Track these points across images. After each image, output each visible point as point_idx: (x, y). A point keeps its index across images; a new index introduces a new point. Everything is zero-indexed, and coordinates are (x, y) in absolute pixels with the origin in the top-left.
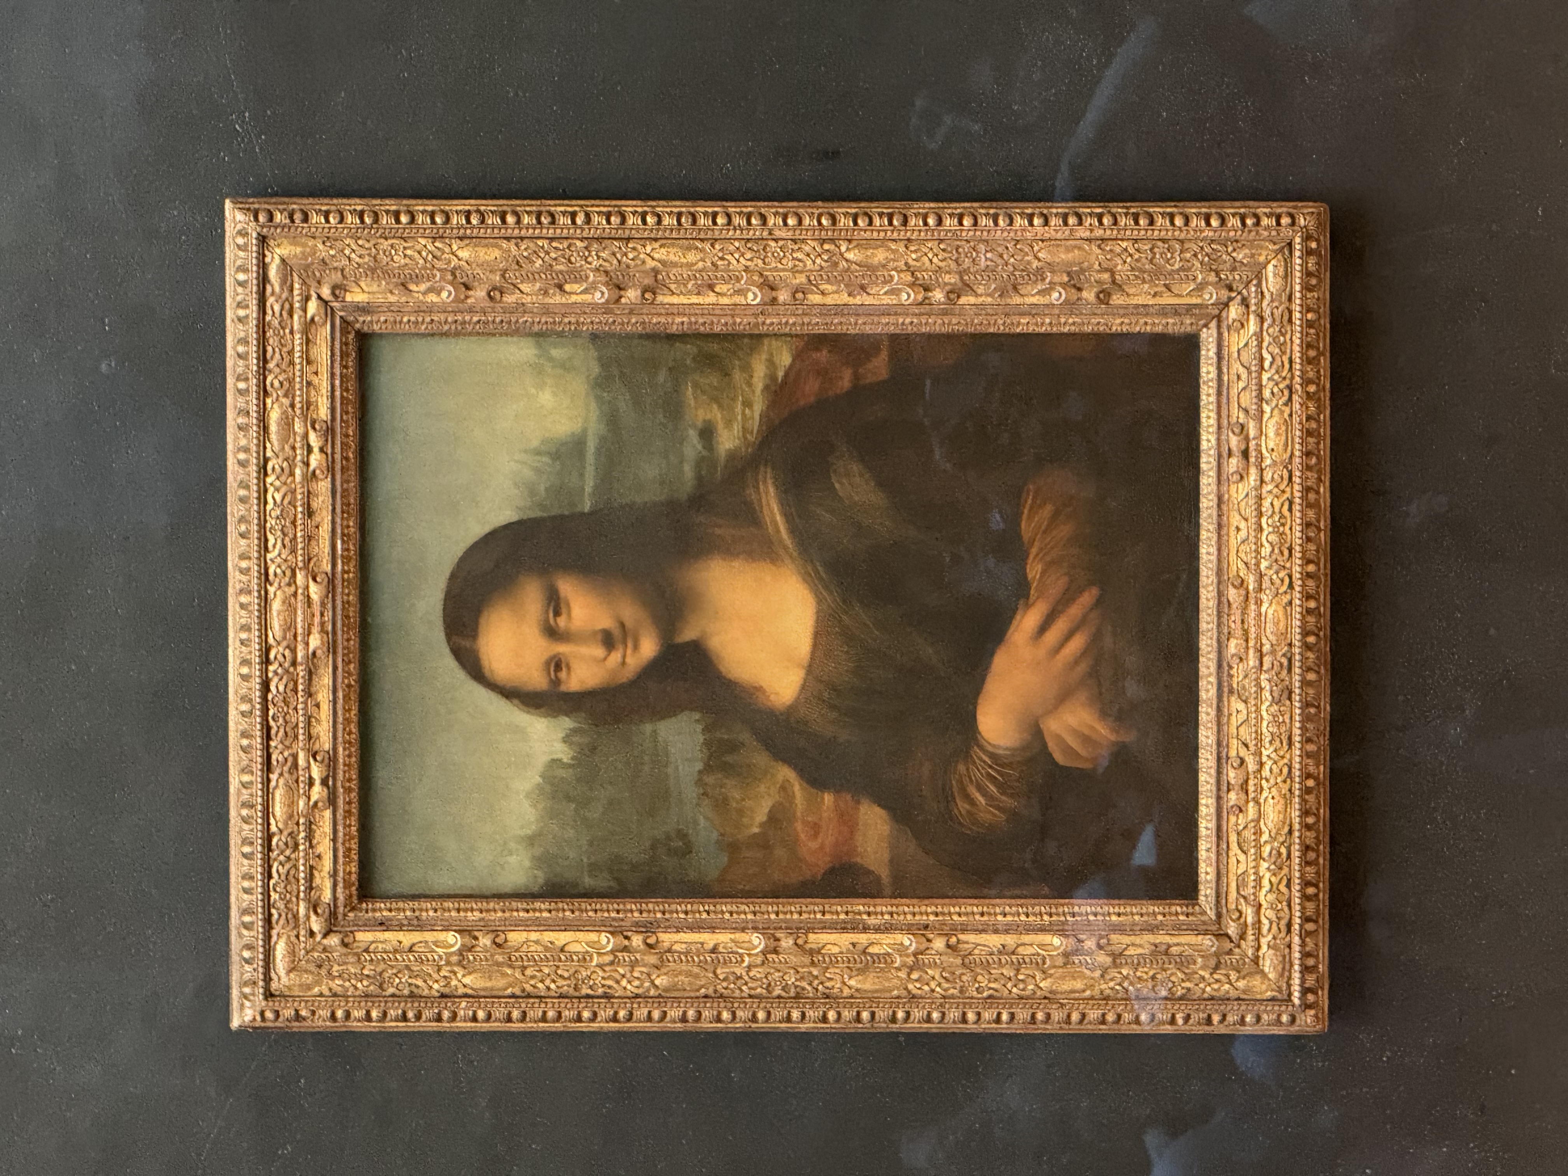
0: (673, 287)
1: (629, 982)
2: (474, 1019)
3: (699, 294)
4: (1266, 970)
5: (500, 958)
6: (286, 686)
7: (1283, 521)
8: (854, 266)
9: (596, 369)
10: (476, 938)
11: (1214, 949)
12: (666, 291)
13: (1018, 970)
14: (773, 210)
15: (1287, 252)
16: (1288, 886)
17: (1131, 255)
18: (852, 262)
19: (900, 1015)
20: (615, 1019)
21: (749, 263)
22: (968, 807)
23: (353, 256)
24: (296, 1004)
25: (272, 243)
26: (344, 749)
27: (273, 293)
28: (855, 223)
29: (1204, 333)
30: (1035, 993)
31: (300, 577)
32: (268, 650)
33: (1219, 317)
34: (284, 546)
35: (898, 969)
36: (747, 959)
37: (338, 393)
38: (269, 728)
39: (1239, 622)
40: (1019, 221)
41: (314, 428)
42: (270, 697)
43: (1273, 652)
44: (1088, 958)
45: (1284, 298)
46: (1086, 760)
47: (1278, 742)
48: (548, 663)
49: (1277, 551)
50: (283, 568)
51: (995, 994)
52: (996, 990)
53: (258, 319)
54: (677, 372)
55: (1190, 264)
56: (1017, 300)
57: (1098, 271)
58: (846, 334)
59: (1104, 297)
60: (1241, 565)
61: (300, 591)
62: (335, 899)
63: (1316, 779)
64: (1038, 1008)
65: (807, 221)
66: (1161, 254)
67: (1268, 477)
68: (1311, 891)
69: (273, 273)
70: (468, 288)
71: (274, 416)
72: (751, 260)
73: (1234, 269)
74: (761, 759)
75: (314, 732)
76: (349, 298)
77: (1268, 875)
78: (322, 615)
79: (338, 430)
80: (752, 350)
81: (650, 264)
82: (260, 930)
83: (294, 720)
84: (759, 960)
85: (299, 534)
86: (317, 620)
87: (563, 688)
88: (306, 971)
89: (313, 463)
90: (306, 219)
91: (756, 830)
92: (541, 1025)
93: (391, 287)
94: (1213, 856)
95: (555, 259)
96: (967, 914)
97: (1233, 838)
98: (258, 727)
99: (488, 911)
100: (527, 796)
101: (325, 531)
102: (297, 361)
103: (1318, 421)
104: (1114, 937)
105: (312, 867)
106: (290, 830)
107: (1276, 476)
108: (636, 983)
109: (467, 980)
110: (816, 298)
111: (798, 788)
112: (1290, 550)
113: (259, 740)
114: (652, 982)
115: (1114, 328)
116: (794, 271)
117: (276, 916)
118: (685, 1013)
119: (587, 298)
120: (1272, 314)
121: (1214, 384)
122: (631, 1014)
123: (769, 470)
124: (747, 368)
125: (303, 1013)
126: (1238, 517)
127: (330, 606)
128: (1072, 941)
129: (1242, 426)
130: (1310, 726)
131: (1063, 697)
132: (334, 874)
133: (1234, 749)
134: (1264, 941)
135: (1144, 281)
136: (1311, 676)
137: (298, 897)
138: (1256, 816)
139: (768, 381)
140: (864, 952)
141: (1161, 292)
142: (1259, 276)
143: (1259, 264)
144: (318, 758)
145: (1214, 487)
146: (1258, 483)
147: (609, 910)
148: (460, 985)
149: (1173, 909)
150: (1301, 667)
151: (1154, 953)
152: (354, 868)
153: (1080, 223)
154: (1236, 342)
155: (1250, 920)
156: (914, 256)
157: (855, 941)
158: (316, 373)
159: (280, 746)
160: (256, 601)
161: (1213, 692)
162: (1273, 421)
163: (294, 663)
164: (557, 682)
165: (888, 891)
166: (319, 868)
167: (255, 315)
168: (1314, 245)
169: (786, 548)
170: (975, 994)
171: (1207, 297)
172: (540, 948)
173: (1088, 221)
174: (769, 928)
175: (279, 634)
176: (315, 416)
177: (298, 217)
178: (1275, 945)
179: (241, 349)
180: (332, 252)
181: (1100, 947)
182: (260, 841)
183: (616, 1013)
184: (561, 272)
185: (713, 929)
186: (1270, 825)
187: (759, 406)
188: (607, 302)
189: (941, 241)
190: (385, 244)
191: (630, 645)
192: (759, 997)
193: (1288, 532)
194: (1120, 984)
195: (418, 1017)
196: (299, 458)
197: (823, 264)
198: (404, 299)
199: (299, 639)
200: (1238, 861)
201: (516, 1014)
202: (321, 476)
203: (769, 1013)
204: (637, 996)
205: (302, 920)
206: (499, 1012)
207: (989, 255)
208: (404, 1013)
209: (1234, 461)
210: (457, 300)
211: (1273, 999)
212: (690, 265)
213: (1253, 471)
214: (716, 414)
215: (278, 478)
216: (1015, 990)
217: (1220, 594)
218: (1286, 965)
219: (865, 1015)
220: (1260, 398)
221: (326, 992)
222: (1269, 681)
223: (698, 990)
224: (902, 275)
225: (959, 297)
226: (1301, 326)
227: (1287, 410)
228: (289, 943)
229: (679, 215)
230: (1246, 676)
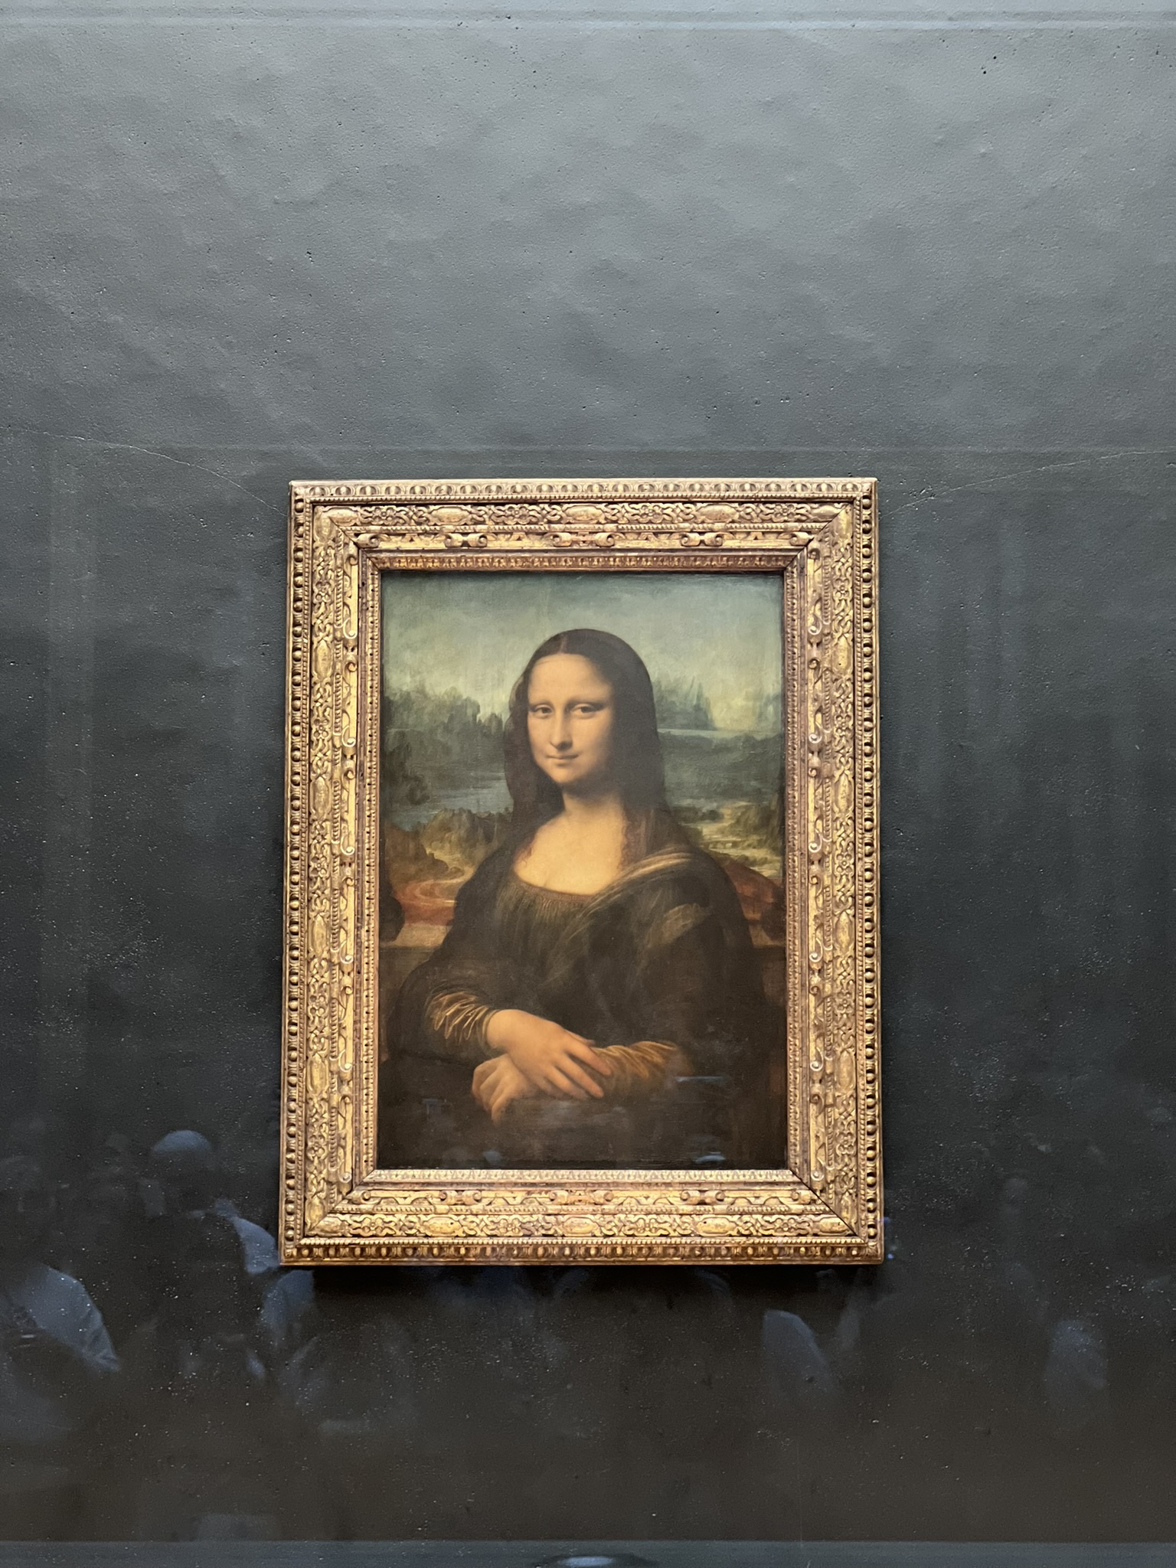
0: (820, 790)
1: (320, 759)
2: (295, 649)
3: (816, 808)
4: (326, 1219)
5: (338, 666)
6: (534, 516)
7: (653, 1230)
8: (836, 919)
9: (759, 737)
10: (353, 650)
11: (342, 1180)
12: (817, 785)
13: (327, 1038)
14: (875, 862)
15: (850, 1232)
16: (387, 1235)
17: (846, 1118)
18: (839, 918)
19: (296, 953)
20: (294, 749)
21: (838, 844)
22: (444, 1003)
23: (840, 564)
24: (308, 523)
25: (848, 508)
26: (488, 558)
27: (812, 508)
28: (867, 920)
29: (788, 1172)
30: (311, 1050)
31: (612, 526)
32: (558, 504)
33: (801, 1183)
34: (633, 515)
35: (329, 951)
36: (337, 842)
37: (742, 553)
38: (503, 505)
39: (580, 1198)
40: (868, 1038)
41: (718, 536)
42: (526, 505)
43: (558, 1223)
44: (336, 1088)
45: (816, 1231)
46: (478, 1087)
47: (494, 1227)
48: (548, 703)
49: (632, 1225)
50: (618, 515)
51: (310, 1022)
52: (313, 1021)
53: (795, 498)
54: (758, 794)
55: (839, 1161)
56: (812, 1037)
57: (834, 1095)
58: (785, 915)
59: (815, 1099)
60: (620, 1200)
61: (601, 526)
62: (381, 551)
63: (466, 1255)
64: (300, 1052)
65: (868, 885)
66: (847, 1141)
67: (686, 1219)
68: (384, 1251)
69: (826, 509)
70: (818, 644)
71: (726, 509)
72: (841, 844)
73: (836, 1193)
74: (480, 853)
75: (501, 536)
76: (810, 562)
77: (395, 1219)
78: (584, 542)
79: (716, 554)
80: (774, 849)
81: (837, 774)
82: (360, 498)
83: (509, 522)
84: (336, 851)
85: (642, 526)
86: (581, 538)
87: (530, 714)
88: (331, 532)
89: (692, 535)
90: (866, 532)
91: (428, 851)
92: (290, 697)
93: (819, 591)
94: (410, 1180)
95: (840, 706)
96: (368, 1001)
97: (422, 1194)
98: (505, 497)
99: (372, 660)
100: (454, 689)
101: (643, 544)
102: (765, 525)
103: (726, 1256)
104: (350, 1108)
105: (404, 535)
106: (430, 518)
107: (686, 1225)
108: (320, 764)
109: (323, 643)
110: (813, 892)
111: (459, 881)
112: (633, 1236)
113: (495, 497)
114: (320, 775)
115: (792, 1107)
116: (833, 876)
117: (369, 509)
118: (298, 799)
119: (812, 729)
120: (805, 1222)
121: (752, 1179)
122: (298, 761)
123: (687, 860)
124: (760, 845)
125: (301, 529)
126: (656, 1197)
127: (590, 547)
128: (348, 1077)
129: (721, 1200)
130: (504, 1250)
131: (523, 1071)
132: (398, 550)
133: (488, 1195)
134: (347, 1217)
135: (826, 1128)
136: (540, 1251)
137: (383, 525)
138: (439, 1211)
139: (751, 859)
140: (341, 927)
141: (819, 1142)
142: (832, 1212)
143: (841, 1212)
144: (482, 539)
145: (678, 1180)
146: (681, 1212)
147: (373, 744)
148: (320, 638)
149: (371, 1151)
150: (547, 1244)
151: (340, 1138)
152: (403, 564)
153: (868, 1082)
154: (783, 1194)
155: (362, 1207)
156: (844, 962)
157: (349, 920)
158: (756, 539)
159: (491, 512)
160: (595, 495)
161: (530, 1180)
162: (727, 1223)
163: (550, 522)
164: (534, 709)
165: (384, 945)
166: (404, 540)
167: (797, 495)
168: (854, 1252)
169: (632, 872)
170: (310, 1007)
171: (816, 1174)
172: (345, 696)
173: (869, 1087)
174: (358, 859)
175: (570, 511)
176: (725, 537)
177: (867, 526)
178: (345, 1226)
179: (773, 486)
180: (842, 550)
181: (344, 1097)
182: (423, 498)
183: (298, 749)
184: (830, 710)
185: (359, 818)
186: (432, 1222)
187: (734, 853)
188: (809, 743)
189: (855, 982)
190: (849, 587)
191: (562, 761)
192: (309, 851)
193: (645, 1234)
194: (317, 1112)
195: (297, 610)
196: (696, 526)
197: (838, 898)
198: (809, 600)
199: (568, 526)
200: (405, 1198)
201: (298, 678)
202: (683, 541)
203: (297, 859)
204: (310, 764)
205: (367, 528)
206: (299, 666)
207: (845, 1016)
208: (300, 600)
209: (697, 1194)
210: (810, 637)
211: (305, 1224)
212: (836, 802)
213: (689, 1209)
214: (726, 823)
215: (682, 511)
216: (313, 1035)
217: (600, 1184)
218: (332, 1234)
219: (295, 928)
220: (741, 1214)
221: (315, 545)
222: (538, 1220)
223: (315, 809)
224: (830, 954)
225: (814, 995)
226: (796, 1243)
227: (734, 1233)
228: (351, 519)
229: (870, 795)
230: (540, 1204)
